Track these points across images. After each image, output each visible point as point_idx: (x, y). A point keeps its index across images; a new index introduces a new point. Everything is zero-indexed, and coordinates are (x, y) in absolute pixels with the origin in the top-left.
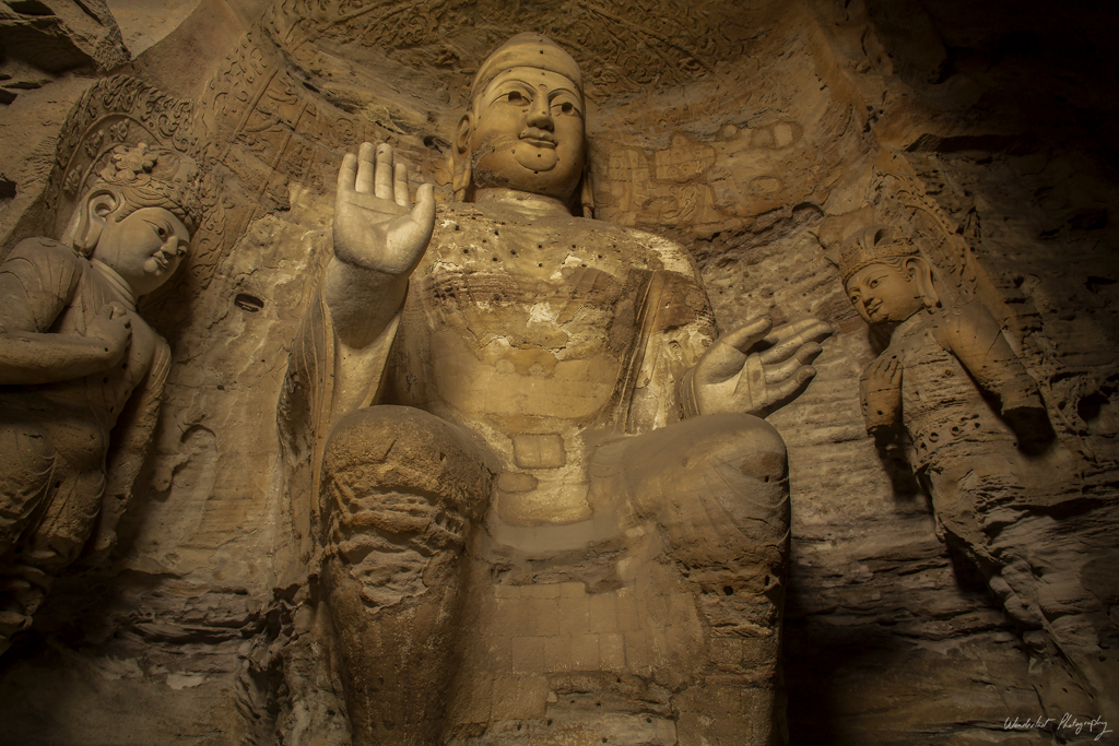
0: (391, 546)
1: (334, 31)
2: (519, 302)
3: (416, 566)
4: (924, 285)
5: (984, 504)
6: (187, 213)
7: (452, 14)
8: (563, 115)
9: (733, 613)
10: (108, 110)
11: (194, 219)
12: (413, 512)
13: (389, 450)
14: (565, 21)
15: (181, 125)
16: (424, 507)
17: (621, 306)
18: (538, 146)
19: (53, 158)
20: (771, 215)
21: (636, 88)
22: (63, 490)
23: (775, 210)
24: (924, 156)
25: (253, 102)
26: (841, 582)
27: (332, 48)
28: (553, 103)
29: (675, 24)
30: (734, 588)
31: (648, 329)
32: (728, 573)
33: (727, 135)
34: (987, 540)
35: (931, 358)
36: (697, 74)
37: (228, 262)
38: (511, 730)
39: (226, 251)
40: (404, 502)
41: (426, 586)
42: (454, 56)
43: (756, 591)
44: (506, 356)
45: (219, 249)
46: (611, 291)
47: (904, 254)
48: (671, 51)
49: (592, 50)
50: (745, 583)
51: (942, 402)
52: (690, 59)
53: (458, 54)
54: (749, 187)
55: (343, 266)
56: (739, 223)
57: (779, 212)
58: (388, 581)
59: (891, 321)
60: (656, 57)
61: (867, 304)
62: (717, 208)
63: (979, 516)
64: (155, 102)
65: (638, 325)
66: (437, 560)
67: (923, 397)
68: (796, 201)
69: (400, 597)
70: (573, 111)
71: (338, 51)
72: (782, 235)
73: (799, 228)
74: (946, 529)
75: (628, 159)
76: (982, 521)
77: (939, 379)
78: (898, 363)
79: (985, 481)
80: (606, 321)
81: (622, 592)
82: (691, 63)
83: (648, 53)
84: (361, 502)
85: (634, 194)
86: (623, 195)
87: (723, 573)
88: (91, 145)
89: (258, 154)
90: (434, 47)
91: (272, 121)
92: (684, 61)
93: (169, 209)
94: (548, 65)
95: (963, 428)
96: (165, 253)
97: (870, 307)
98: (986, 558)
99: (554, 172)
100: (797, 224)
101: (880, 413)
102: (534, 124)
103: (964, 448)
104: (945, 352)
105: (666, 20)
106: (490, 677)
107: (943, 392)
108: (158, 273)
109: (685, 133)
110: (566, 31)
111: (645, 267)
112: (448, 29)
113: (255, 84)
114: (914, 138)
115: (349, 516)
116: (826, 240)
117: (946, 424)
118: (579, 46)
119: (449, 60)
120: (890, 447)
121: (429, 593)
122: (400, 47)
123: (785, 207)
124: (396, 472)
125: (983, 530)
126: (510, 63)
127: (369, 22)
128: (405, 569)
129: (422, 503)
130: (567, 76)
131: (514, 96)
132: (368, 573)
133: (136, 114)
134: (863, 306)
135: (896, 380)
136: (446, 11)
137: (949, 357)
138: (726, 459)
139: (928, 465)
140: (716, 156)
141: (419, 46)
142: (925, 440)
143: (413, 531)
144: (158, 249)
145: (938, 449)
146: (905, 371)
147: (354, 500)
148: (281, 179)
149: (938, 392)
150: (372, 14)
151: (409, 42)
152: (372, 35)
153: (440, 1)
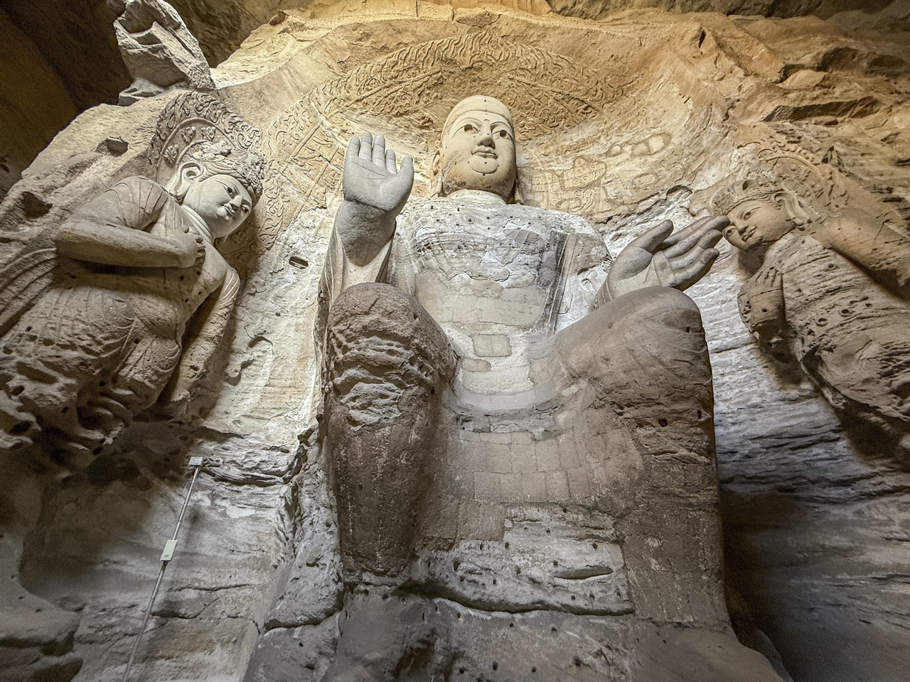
0: (372, 377)
1: (355, 106)
2: (475, 250)
3: (394, 395)
4: (793, 210)
5: (890, 368)
6: (250, 184)
7: (428, 92)
8: (501, 138)
9: (670, 442)
10: (199, 115)
11: (255, 190)
12: (391, 352)
13: (373, 305)
15: (254, 144)
16: (401, 350)
17: (546, 255)
18: (485, 157)
19: (154, 130)
20: (650, 200)
21: (549, 132)
22: (141, 347)
23: (652, 196)
24: (780, 123)
25: (303, 141)
26: (737, 457)
27: (354, 117)
28: (494, 131)
29: (574, 82)
30: (669, 420)
31: (566, 273)
32: (661, 407)
33: (613, 152)
34: (897, 401)
35: (811, 258)
36: (590, 115)
37: (285, 235)
38: (475, 548)
39: (284, 229)
40: (385, 344)
41: (401, 411)
42: (429, 120)
43: (690, 422)
44: (467, 285)
45: (279, 226)
46: (540, 244)
47: (771, 192)
48: (572, 101)
49: (518, 109)
50: (679, 415)
51: (828, 292)
52: (585, 105)
53: (432, 118)
54: (633, 183)
55: (350, 204)
56: (626, 208)
57: (656, 197)
58: (370, 404)
59: (765, 242)
60: (562, 107)
61: (741, 232)
62: (609, 201)
63: (884, 381)
64: (235, 124)
65: (559, 269)
66: (410, 392)
67: (806, 292)
68: (667, 187)
69: (378, 418)
70: (507, 136)
71: (358, 119)
72: (659, 213)
73: (672, 206)
74: (845, 397)
75: (545, 178)
76: (889, 385)
77: (823, 273)
78: (777, 271)
79: (887, 348)
80: (537, 263)
81: (562, 439)
82: (586, 109)
83: (556, 105)
84: (350, 345)
85: (550, 198)
86: (543, 200)
87: (655, 408)
88: (186, 134)
89: (306, 172)
90: (417, 115)
91: (316, 154)
92: (581, 108)
93: (236, 178)
94: (489, 109)
95: (853, 310)
96: (232, 205)
97: (745, 234)
98: (898, 419)
99: (496, 174)
100: (671, 203)
101: (765, 310)
102: (481, 144)
103: (855, 326)
104: (826, 251)
105: (567, 80)
106: (456, 501)
107: (829, 283)
108: (227, 218)
109: (582, 157)
111: (562, 231)
112: (425, 102)
113: (305, 131)
114: (770, 110)
115: (341, 356)
116: (694, 210)
117: (833, 309)
119: (427, 124)
120: (775, 340)
121: (403, 416)
122: (396, 116)
123: (661, 192)
124: (378, 322)
125: (893, 392)
126: (464, 109)
127: (376, 99)
128: (383, 396)
129: (398, 347)
130: (503, 116)
131: (468, 128)
132: (354, 399)
133: (221, 127)
134: (738, 235)
135: (777, 283)
136: (423, 91)
137: (831, 253)
138: (649, 315)
139: (818, 346)
140: (606, 167)
141: (407, 115)
142: (813, 327)
143: (390, 366)
144: (227, 202)
145: (828, 331)
146: (785, 276)
147: (345, 343)
148: (322, 190)
149: (822, 285)
150: (378, 94)
151: (401, 112)
152: (378, 109)
153: (419, 83)
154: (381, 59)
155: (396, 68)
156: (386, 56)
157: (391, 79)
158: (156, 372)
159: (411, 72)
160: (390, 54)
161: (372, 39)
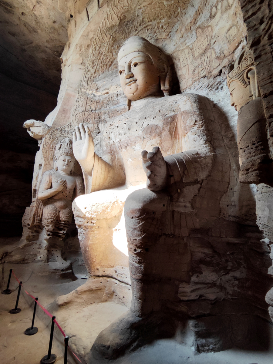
0: (79, 228)
1: (95, 75)
2: (131, 146)
6: (68, 154)
8: (135, 68)
11: (70, 154)
13: (75, 209)
14: (140, 19)
15: (70, 129)
18: (130, 85)
21: (176, 20)
25: (84, 111)
27: (98, 79)
33: (213, 14)
40: (79, 219)
41: (85, 237)
43: (132, 253)
47: (247, 67)
49: (154, 21)
54: (226, 38)
56: (227, 60)
62: (217, 58)
64: (61, 130)
69: (81, 239)
71: (99, 79)
75: (185, 54)
85: (190, 69)
86: (186, 72)
88: (51, 149)
89: (89, 123)
91: (90, 112)
93: (64, 155)
96: (66, 164)
102: (127, 79)
110: (143, 21)
111: (174, 113)
112: (115, 52)
113: (83, 106)
118: (150, 23)
122: (109, 67)
124: (76, 213)
127: (100, 67)
131: (121, 72)
133: (58, 135)
136: (111, 49)
140: (212, 30)
141: (113, 63)
144: (64, 164)
150: (99, 64)
151: (110, 63)
152: (102, 69)
153: (108, 47)
154: (90, 51)
155: (97, 50)
156: (91, 48)
157: (98, 55)
158: (67, 217)
159: (102, 46)
160: (92, 46)
161: (83, 46)
